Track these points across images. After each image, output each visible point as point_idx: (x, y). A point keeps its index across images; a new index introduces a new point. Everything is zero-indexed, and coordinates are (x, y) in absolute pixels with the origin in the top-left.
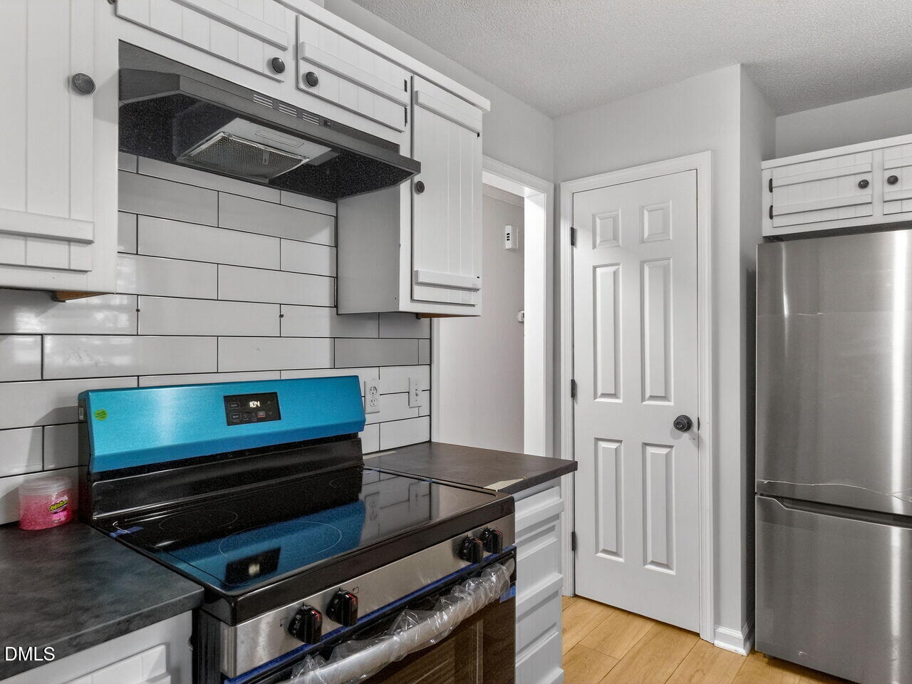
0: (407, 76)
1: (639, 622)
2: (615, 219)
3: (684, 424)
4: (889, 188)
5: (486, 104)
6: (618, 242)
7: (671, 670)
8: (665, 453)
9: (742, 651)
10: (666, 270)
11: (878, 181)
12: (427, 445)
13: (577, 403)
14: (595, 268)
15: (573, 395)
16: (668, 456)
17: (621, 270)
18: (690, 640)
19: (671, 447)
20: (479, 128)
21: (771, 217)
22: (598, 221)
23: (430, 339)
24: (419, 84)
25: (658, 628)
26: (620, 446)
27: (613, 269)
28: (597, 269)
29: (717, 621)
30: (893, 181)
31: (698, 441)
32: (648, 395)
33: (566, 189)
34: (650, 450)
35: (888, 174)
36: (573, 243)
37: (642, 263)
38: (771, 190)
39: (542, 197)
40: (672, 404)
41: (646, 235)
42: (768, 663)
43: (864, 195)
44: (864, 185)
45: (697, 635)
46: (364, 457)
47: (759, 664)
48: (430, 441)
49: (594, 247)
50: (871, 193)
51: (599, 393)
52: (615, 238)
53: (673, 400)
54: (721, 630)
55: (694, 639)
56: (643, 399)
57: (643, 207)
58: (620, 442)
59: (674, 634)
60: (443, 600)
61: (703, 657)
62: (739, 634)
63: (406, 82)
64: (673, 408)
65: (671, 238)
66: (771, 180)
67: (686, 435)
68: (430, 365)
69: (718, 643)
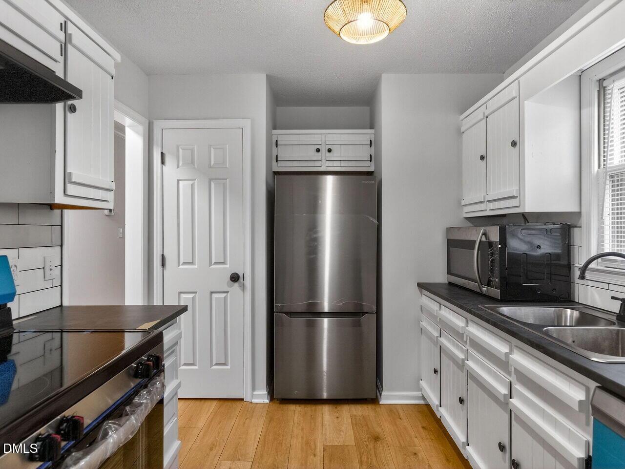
0: (62, 20)
1: (208, 403)
2: (192, 151)
3: (235, 278)
4: (328, 154)
5: (118, 56)
6: (194, 165)
7: (232, 424)
8: (224, 296)
9: (267, 401)
10: (224, 186)
11: (324, 150)
12: (59, 308)
13: (165, 269)
14: (178, 181)
15: (163, 265)
16: (225, 298)
17: (196, 183)
18: (239, 405)
19: (227, 292)
20: (113, 72)
21: (277, 161)
22: (181, 151)
23: (62, 226)
24: (71, 29)
25: (221, 402)
26: (195, 296)
27: (191, 182)
28: (180, 182)
29: (254, 389)
30: (330, 151)
31: (243, 287)
32: (213, 261)
33: (158, 125)
34: (215, 295)
35: (328, 147)
36: (163, 163)
37: (210, 180)
38: (277, 147)
39: (141, 128)
40: (228, 266)
41: (212, 163)
42: (280, 403)
43: (318, 156)
44: (318, 150)
45: (242, 399)
46: (14, 322)
47: (276, 405)
48: (61, 306)
49: (178, 167)
50: (320, 155)
51: (181, 262)
52: (193, 162)
53: (228, 264)
54: (256, 392)
55: (241, 402)
56: (210, 265)
57: (210, 146)
58: (196, 292)
59: (229, 403)
60: (128, 408)
61: (248, 411)
62: (265, 392)
63: (61, 24)
64: (228, 269)
65: (228, 166)
66: (277, 141)
67: (236, 284)
68: (61, 246)
69: (254, 401)
